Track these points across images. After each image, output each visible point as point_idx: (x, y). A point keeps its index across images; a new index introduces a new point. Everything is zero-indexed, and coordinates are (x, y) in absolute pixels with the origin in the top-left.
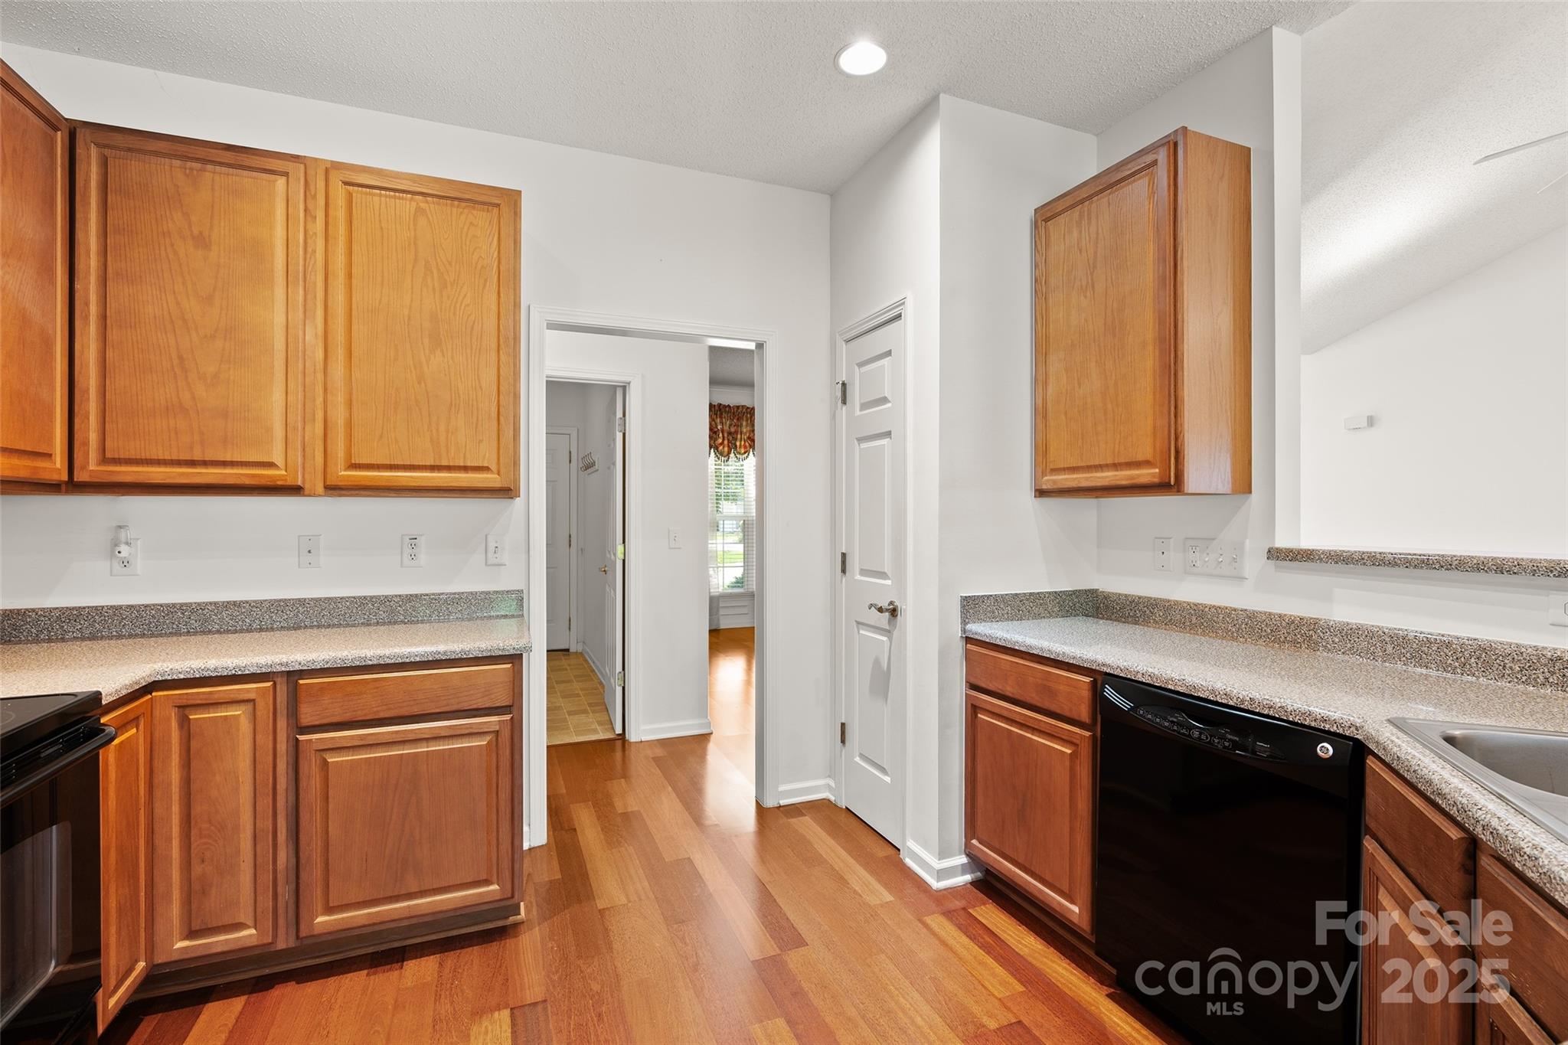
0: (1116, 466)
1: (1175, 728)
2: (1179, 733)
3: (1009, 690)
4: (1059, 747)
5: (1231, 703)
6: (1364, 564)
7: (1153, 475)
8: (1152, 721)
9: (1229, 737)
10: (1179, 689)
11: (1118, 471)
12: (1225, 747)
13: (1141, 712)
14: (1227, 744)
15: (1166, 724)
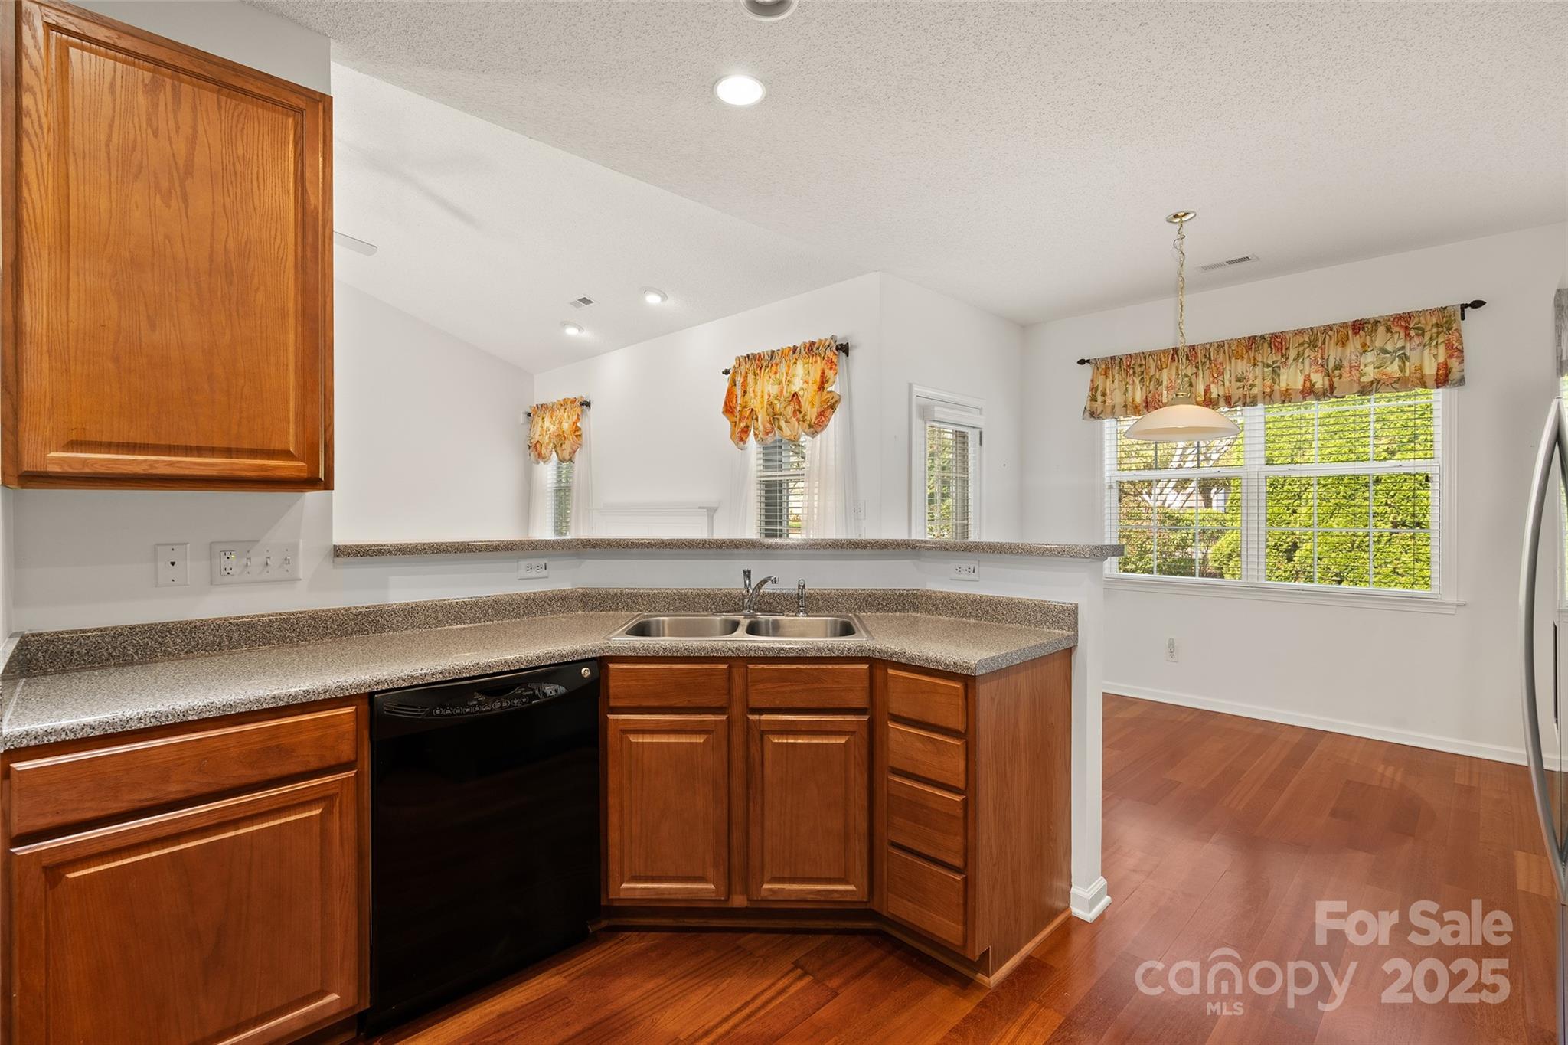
0: (228, 452)
1: (477, 709)
2: (482, 712)
3: (195, 787)
4: (298, 817)
5: (522, 667)
6: (426, 553)
7: (299, 469)
8: (453, 715)
9: (525, 694)
10: (476, 673)
11: (231, 458)
12: (523, 703)
13: (438, 712)
14: (524, 700)
15: (467, 710)
